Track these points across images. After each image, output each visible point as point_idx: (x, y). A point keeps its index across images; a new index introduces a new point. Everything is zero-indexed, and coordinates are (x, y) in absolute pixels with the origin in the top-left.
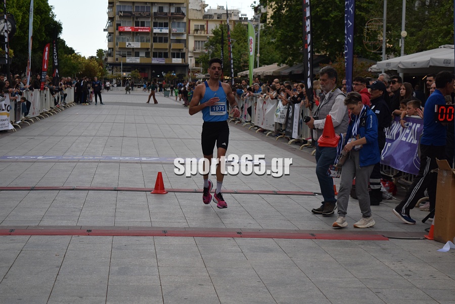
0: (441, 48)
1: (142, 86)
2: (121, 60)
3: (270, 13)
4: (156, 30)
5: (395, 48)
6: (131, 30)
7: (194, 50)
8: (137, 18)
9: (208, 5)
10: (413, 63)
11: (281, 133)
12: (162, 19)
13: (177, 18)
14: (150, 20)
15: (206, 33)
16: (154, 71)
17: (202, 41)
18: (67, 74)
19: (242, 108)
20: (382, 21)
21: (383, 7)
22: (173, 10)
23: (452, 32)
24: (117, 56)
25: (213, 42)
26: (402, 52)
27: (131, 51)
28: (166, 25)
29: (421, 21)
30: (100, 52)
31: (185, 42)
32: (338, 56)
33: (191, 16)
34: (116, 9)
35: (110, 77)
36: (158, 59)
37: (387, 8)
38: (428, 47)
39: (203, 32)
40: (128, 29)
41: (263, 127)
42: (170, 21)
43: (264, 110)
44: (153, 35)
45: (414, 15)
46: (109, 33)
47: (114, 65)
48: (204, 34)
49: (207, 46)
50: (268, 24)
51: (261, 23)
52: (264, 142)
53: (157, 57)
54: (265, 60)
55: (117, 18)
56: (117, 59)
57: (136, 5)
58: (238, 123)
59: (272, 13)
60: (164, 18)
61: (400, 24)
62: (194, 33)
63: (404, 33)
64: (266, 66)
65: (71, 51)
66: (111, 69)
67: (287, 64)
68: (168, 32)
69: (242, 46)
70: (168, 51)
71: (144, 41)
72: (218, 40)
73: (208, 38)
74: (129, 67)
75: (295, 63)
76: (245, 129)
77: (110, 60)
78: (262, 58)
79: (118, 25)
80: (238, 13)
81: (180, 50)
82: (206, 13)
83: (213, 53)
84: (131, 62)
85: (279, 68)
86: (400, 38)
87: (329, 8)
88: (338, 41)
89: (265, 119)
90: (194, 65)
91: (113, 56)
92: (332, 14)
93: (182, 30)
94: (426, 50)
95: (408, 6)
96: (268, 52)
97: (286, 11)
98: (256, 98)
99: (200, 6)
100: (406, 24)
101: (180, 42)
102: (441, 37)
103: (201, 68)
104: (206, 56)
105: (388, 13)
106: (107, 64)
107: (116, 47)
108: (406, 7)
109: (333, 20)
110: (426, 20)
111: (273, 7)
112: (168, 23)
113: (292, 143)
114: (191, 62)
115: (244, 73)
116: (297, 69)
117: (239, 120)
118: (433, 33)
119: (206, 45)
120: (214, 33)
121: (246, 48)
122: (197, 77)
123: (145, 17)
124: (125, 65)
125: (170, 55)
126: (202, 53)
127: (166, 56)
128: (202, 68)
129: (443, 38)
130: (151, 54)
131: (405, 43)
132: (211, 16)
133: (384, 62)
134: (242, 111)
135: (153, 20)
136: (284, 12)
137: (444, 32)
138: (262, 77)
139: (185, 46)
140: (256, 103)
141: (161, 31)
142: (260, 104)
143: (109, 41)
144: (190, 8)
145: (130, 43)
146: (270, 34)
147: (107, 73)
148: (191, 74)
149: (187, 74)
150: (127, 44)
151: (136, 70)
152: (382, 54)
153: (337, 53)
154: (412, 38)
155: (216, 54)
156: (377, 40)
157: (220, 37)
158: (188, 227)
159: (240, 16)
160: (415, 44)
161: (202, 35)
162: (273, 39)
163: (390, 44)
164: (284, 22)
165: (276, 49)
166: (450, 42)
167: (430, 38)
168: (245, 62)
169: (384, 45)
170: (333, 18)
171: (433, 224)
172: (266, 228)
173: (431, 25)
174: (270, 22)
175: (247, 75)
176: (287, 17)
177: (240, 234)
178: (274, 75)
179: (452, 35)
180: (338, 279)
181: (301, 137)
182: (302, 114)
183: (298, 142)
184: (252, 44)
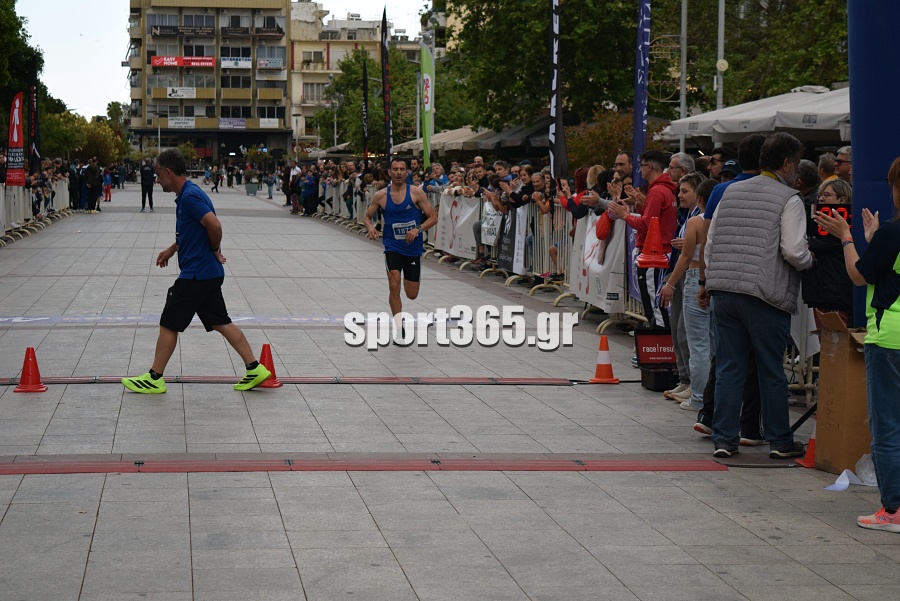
0: (795, 91)
1: (202, 174)
2: (158, 123)
3: (458, 26)
4: (227, 64)
5: (703, 95)
6: (176, 63)
7: (304, 102)
8: (188, 39)
9: (328, 12)
10: (743, 122)
12: (238, 40)
13: (267, 39)
14: (214, 43)
15: (325, 67)
16: (223, 145)
17: (318, 84)
18: (53, 152)
20: (678, 40)
21: (678, 12)
22: (259, 23)
23: (815, 60)
24: (149, 116)
25: (342, 85)
26: (720, 100)
27: (178, 104)
28: (246, 53)
29: (753, 39)
30: (114, 108)
31: (285, 86)
32: (597, 111)
34: (145, 22)
35: (136, 158)
36: (231, 119)
37: (689, 15)
38: (769, 92)
39: (320, 66)
40: (170, 61)
41: (452, 252)
42: (254, 44)
43: (454, 218)
44: (221, 73)
45: (741, 28)
46: (132, 70)
47: (144, 134)
48: (322, 69)
49: (329, 94)
50: (454, 50)
51: (436, 46)
52: (458, 282)
53: (228, 117)
54: (444, 120)
55: (148, 40)
56: (150, 122)
57: (185, 13)
59: (461, 27)
60: (243, 39)
61: (715, 46)
62: (302, 68)
63: (722, 65)
64: (449, 132)
65: (59, 106)
66: (137, 140)
67: (490, 127)
68: (250, 66)
69: (399, 93)
70: (250, 104)
71: (202, 85)
72: (350, 80)
74: (173, 137)
75: (506, 124)
77: (135, 123)
78: (439, 115)
79: (151, 54)
80: (390, 27)
81: (275, 101)
82: (325, 29)
83: (341, 107)
84: (177, 126)
85: (475, 135)
86: (715, 74)
87: (572, 15)
88: (591, 80)
89: (458, 237)
90: (304, 132)
91: (140, 116)
92: (580, 28)
93: (277, 62)
94: (765, 96)
95: (729, 10)
96: (451, 105)
97: (489, 23)
98: (438, 193)
99: (313, 14)
100: (725, 44)
101: (275, 87)
102: (795, 70)
103: (317, 138)
104: (327, 113)
105: (689, 26)
106: (130, 130)
107: (148, 96)
108: (726, 13)
109: (582, 40)
110: (763, 38)
111: (464, 15)
112: (249, 49)
113: (513, 282)
114: (298, 126)
115: (406, 145)
116: (512, 137)
118: (778, 62)
119: (327, 91)
120: (342, 68)
121: (413, 99)
122: (310, 155)
123: (204, 37)
124: (166, 132)
125: (254, 112)
126: (320, 107)
127: (247, 113)
128: (319, 138)
129: (799, 73)
130: (218, 111)
131: (725, 84)
132: (334, 34)
133: (684, 120)
135: (221, 44)
136: (482, 24)
137: (800, 61)
138: (441, 154)
139: (285, 95)
140: (438, 206)
141: (236, 64)
142: (445, 208)
143: (132, 85)
144: (293, 18)
145: (175, 89)
146: (459, 69)
147: (132, 150)
148: (298, 150)
149: (289, 149)
150: (169, 90)
151: (189, 142)
152: (679, 105)
153: (595, 103)
154: (738, 73)
155: (347, 108)
156: (669, 77)
157: (354, 76)
158: (332, 451)
159: (393, 34)
160: (743, 84)
161: (319, 71)
162: (461, 78)
163: (693, 86)
164: (486, 44)
165: (470, 98)
166: (811, 80)
167: (773, 73)
168: (407, 124)
169: (684, 88)
170: (581, 36)
171: (813, 437)
172: (487, 451)
173: (775, 48)
174: (457, 46)
175: (410, 151)
176: (490, 34)
177: (437, 464)
178: (466, 149)
179: (817, 66)
180: (641, 548)
181: (531, 270)
182: (532, 225)
183: (524, 281)
184: (429, 89)
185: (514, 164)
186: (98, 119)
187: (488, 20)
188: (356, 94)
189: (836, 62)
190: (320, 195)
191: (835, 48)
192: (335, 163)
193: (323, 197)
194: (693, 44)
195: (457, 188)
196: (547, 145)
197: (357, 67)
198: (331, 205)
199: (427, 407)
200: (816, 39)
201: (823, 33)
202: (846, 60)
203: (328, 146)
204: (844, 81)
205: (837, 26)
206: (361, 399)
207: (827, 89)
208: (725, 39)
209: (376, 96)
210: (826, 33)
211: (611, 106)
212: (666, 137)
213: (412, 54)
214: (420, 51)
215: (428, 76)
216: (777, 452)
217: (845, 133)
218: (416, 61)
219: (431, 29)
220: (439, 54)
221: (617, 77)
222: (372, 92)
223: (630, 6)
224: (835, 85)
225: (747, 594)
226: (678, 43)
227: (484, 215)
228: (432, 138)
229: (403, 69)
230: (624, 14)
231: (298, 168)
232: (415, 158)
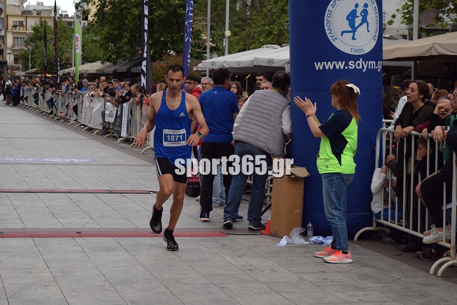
0: (264, 47)
3: (94, 10)
5: (219, 48)
7: (13, 46)
10: (238, 62)
11: (109, 131)
15: (25, 29)
17: (21, 38)
19: (68, 106)
20: (206, 20)
21: (206, 7)
23: (274, 32)
25: (33, 38)
26: (226, 51)
29: (243, 21)
31: (3, 38)
32: (164, 55)
33: (8, 11)
37: (211, 7)
38: (251, 47)
39: (22, 28)
41: (90, 125)
43: (91, 108)
45: (237, 15)
48: (23, 30)
49: (27, 43)
50: (92, 22)
51: (83, 20)
52: (92, 141)
54: (87, 58)
58: (64, 121)
59: (96, 10)
61: (224, 24)
62: (13, 29)
63: (228, 33)
64: (89, 64)
67: (111, 62)
69: (63, 44)
72: (38, 36)
73: (27, 35)
75: (118, 61)
76: (72, 127)
78: (85, 55)
80: (59, 9)
82: (24, 9)
83: (33, 50)
86: (224, 37)
87: (153, 6)
88: (162, 39)
89: (93, 118)
90: (13, 62)
92: (157, 13)
94: (249, 50)
96: (90, 50)
97: (110, 9)
98: (83, 96)
99: (18, 2)
100: (229, 23)
102: (264, 37)
103: (20, 66)
104: (26, 53)
105: (211, 13)
108: (230, 7)
109: (158, 19)
110: (248, 20)
111: (96, 4)
113: (120, 141)
114: (10, 59)
115: (67, 71)
116: (122, 67)
117: (64, 118)
118: (255, 33)
119: (26, 42)
120: (34, 30)
121: (70, 46)
122: (16, 74)
126: (22, 50)
129: (266, 38)
131: (229, 43)
132: (29, 12)
133: (209, 61)
134: (68, 109)
136: (106, 9)
137: (266, 32)
138: (85, 75)
139: (3, 43)
140: (83, 102)
142: (86, 103)
144: (7, 3)
146: (94, 32)
148: (10, 72)
149: (5, 71)
152: (206, 53)
153: (164, 51)
154: (236, 37)
155: (36, 51)
156: (201, 39)
157: (40, 34)
158: (24, 227)
159: (60, 13)
160: (238, 43)
161: (21, 31)
162: (95, 37)
163: (213, 44)
164: (108, 20)
165: (100, 47)
166: (272, 42)
167: (253, 38)
168: (67, 60)
169: (209, 44)
170: (157, 17)
171: (270, 220)
172: (106, 227)
173: (254, 25)
174: (93, 19)
175: (69, 73)
176: (111, 14)
177: (79, 234)
178: (97, 73)
179: (274, 35)
180: (183, 276)
181: (130, 135)
182: (131, 112)
183: (127, 141)
184: (79, 42)
185: (123, 81)
187: (110, 7)
188: (40, 43)
189: (284, 33)
190: (21, 95)
191: (283, 26)
192: (29, 79)
193: (23, 96)
194: (213, 22)
195: (93, 93)
196: (140, 71)
197: (42, 30)
198: (27, 101)
199: (75, 205)
200: (274, 22)
201: (277, 19)
202: (288, 32)
203: (26, 70)
204: (288, 43)
205: (285, 15)
206: (40, 201)
207: (279, 47)
208: (229, 20)
209: (51, 45)
210: (279, 18)
211: (172, 52)
212: (199, 69)
213: (70, 24)
214: (74, 22)
215: (78, 35)
216: (252, 227)
217: (288, 69)
218: (72, 27)
219: (80, 11)
220: (84, 24)
221: (175, 38)
222: (50, 42)
223: (182, 2)
224: (283, 44)
225: (235, 299)
226: (206, 22)
227: (106, 107)
228: (80, 67)
229: (65, 31)
230: (179, 6)
231: (9, 81)
232: (71, 77)
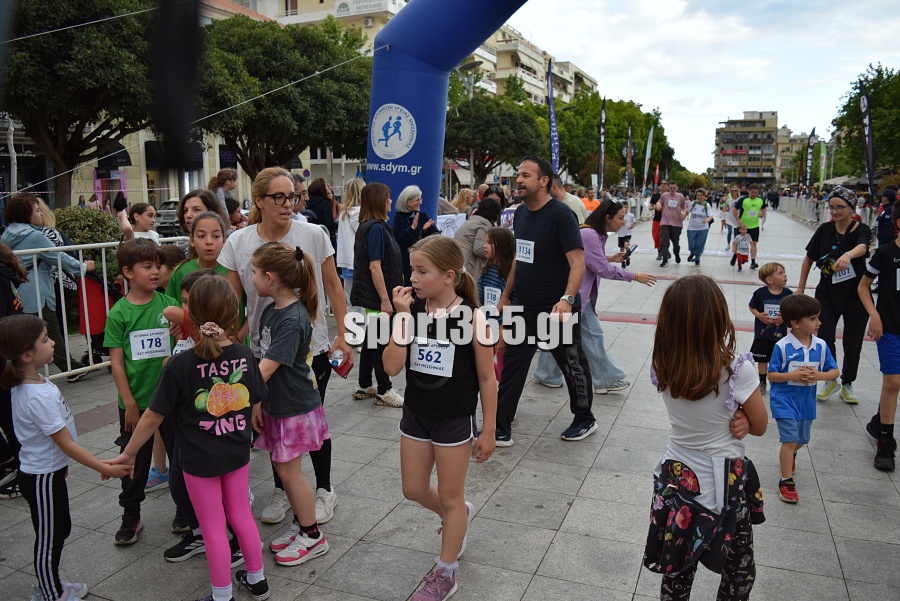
2: (724, 175)
3: (843, 135)
4: (751, 152)
6: (731, 152)
7: (781, 166)
8: (737, 143)
9: (793, 132)
12: (756, 143)
13: (768, 143)
14: (747, 145)
17: (787, 160)
22: (765, 136)
24: (720, 172)
25: (796, 159)
27: (731, 168)
28: (759, 148)
30: (709, 170)
31: (774, 160)
33: (779, 141)
34: (721, 137)
36: (752, 173)
39: (788, 152)
40: (729, 152)
42: (762, 145)
44: (749, 156)
46: (716, 155)
47: (718, 178)
48: (789, 154)
55: (722, 145)
56: (721, 174)
57: (736, 134)
60: (758, 143)
62: (781, 154)
66: (716, 181)
68: (760, 153)
70: (760, 168)
71: (741, 161)
73: (792, 157)
74: (729, 180)
77: (715, 175)
79: (722, 149)
81: (769, 166)
82: (791, 138)
83: (795, 168)
84: (731, 176)
85: (849, 179)
90: (780, 178)
91: (717, 172)
93: (771, 151)
99: (787, 133)
101: (770, 161)
103: (785, 180)
104: (789, 171)
106: (714, 178)
107: (721, 165)
111: (846, 130)
114: (778, 176)
119: (790, 162)
120: (797, 153)
123: (743, 142)
124: (727, 178)
125: (761, 171)
126: (787, 168)
127: (758, 171)
130: (747, 170)
132: (795, 140)
135: (749, 145)
139: (774, 164)
141: (755, 152)
143: (715, 161)
144: (779, 135)
145: (731, 162)
148: (777, 184)
150: (729, 163)
159: (818, 139)
176: (857, 138)
186: (703, 174)
